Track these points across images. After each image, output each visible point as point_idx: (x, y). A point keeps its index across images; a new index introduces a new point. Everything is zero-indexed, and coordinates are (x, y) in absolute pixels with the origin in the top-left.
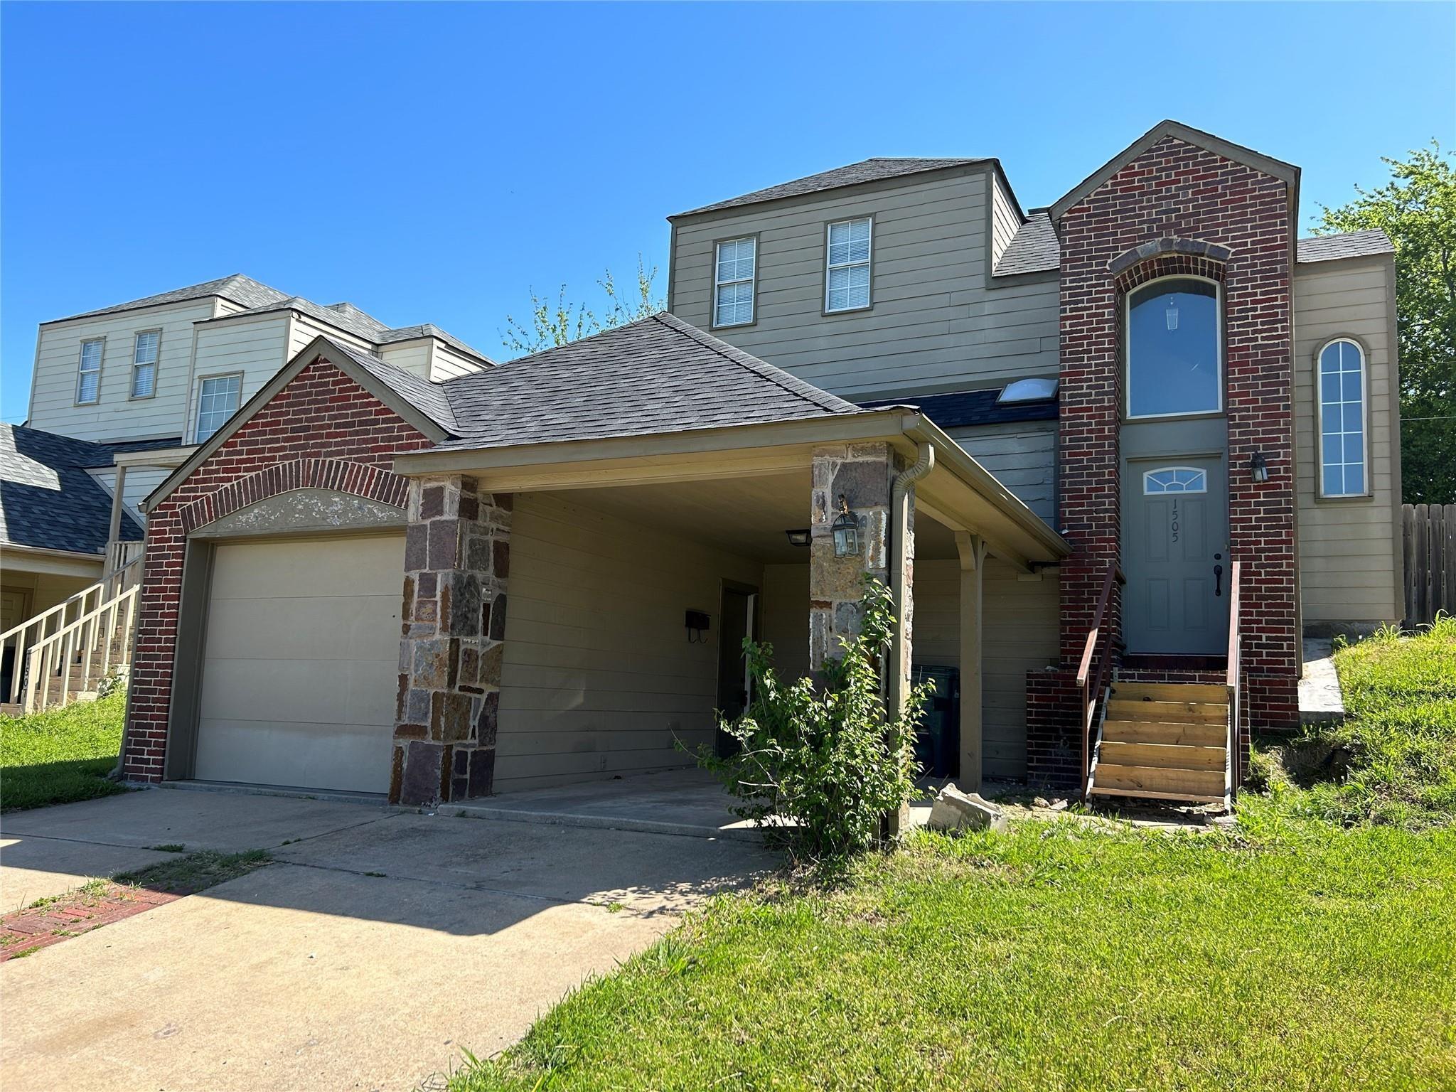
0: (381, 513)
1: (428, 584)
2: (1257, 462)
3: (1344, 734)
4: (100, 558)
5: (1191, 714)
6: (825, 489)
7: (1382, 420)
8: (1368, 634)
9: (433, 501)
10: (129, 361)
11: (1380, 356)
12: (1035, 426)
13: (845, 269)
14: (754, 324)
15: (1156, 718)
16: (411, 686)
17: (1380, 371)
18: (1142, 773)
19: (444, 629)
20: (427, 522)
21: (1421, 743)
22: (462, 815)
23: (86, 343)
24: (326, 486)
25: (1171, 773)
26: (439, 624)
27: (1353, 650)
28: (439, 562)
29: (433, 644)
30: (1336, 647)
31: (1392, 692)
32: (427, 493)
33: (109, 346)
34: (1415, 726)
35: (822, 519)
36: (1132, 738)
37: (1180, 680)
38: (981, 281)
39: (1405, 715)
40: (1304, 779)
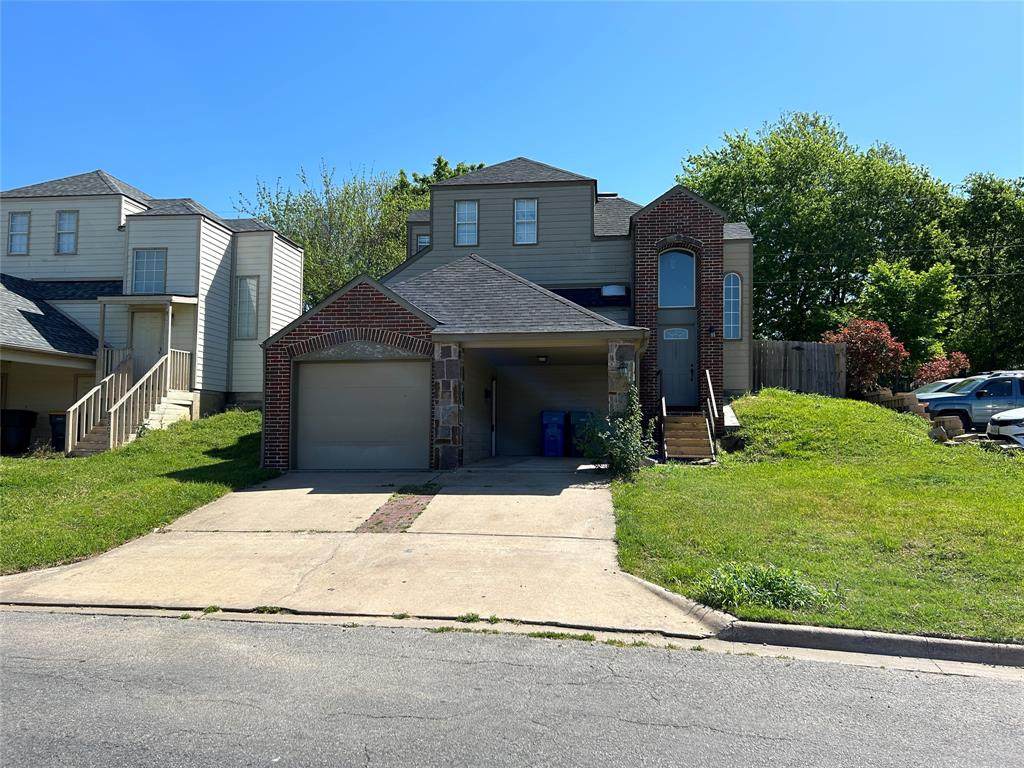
1: (447, 385)
2: (711, 330)
3: (740, 433)
5: (694, 427)
6: (613, 353)
7: (746, 307)
8: (741, 395)
9: (446, 352)
10: (53, 229)
11: (746, 281)
12: (620, 309)
13: (523, 223)
14: (477, 246)
15: (683, 429)
16: (441, 424)
17: (746, 288)
18: (683, 449)
19: (455, 402)
20: (445, 360)
21: (767, 436)
23: (13, 215)
24: (373, 340)
25: (693, 448)
26: (452, 400)
27: (736, 402)
28: (451, 375)
29: (450, 408)
30: (732, 400)
31: (755, 418)
32: (442, 348)
33: (33, 218)
34: (765, 430)
35: (613, 364)
36: (677, 437)
37: (687, 415)
38: (588, 237)
39: (760, 426)
40: (730, 451)
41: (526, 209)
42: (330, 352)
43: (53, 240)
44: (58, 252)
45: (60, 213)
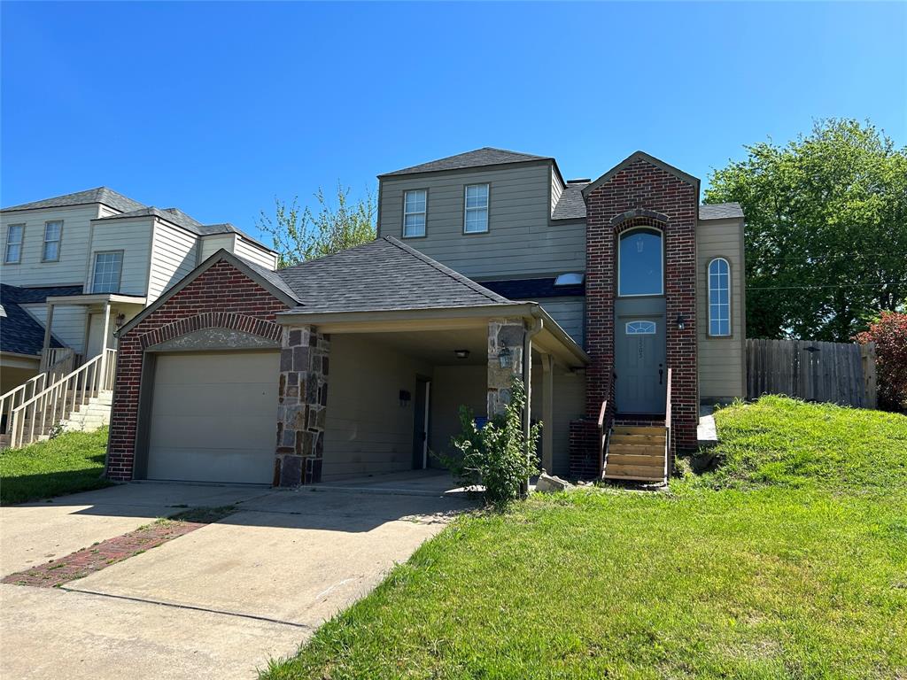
0: (259, 342)
1: (293, 378)
2: (679, 321)
3: (717, 450)
4: (38, 357)
5: (649, 441)
6: (495, 337)
7: (737, 298)
8: (730, 403)
9: (295, 337)
10: (41, 239)
11: (737, 267)
12: (573, 298)
13: (475, 210)
14: (425, 237)
15: (633, 443)
16: (284, 428)
17: (737, 275)
18: (627, 468)
19: (302, 400)
20: (293, 348)
21: (749, 453)
22: (314, 490)
23: (11, 227)
24: (227, 327)
25: (641, 468)
26: (299, 397)
27: (723, 411)
28: (299, 366)
29: (296, 408)
30: (715, 410)
31: (739, 431)
32: (292, 333)
33: (27, 229)
34: (748, 445)
35: (493, 351)
36: (622, 452)
37: (644, 425)
38: (545, 221)
39: (744, 441)
40: (698, 471)
41: (479, 194)
42: (183, 342)
43: (40, 249)
44: (44, 260)
45: (49, 224)
